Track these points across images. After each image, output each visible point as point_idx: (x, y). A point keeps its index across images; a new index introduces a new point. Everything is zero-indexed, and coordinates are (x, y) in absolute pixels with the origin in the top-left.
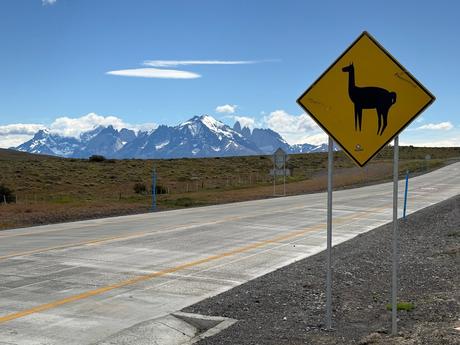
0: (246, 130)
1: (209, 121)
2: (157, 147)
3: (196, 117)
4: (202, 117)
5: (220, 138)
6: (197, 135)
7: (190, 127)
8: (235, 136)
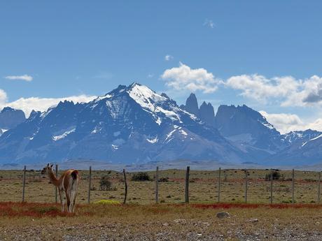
0: (208, 107)
1: (141, 94)
2: (56, 138)
3: (121, 87)
4: (130, 88)
5: (159, 122)
6: (121, 117)
7: (108, 103)
8: (185, 118)
